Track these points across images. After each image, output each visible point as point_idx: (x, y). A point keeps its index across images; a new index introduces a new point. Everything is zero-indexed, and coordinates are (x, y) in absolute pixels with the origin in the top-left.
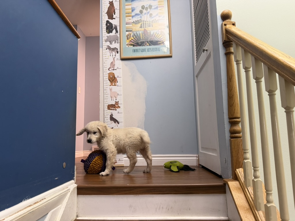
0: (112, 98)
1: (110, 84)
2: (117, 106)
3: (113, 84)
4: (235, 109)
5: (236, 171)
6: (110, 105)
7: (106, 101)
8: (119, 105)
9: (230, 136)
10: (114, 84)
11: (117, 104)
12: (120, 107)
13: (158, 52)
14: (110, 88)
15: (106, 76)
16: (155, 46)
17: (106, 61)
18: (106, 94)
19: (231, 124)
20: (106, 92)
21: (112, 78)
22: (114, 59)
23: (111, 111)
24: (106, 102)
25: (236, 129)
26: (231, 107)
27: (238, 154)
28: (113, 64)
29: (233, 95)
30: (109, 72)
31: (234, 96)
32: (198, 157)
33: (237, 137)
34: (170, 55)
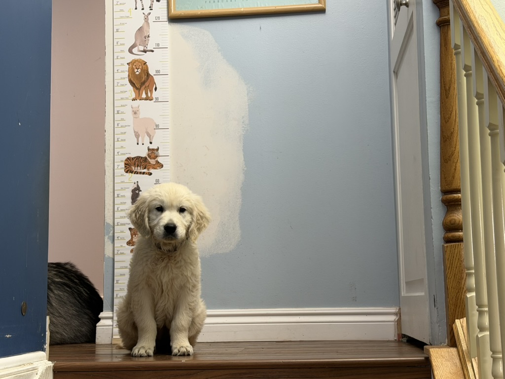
0: (137, 136)
1: (134, 96)
2: (153, 162)
3: (144, 96)
4: (455, 169)
5: (454, 325)
6: (132, 158)
7: (122, 147)
8: (160, 159)
9: (444, 238)
10: (147, 94)
11: (153, 156)
12: (162, 166)
14: (133, 106)
15: (122, 72)
17: (123, 24)
18: (122, 126)
19: (447, 206)
20: (122, 120)
21: (139, 77)
22: (146, 19)
23: (134, 178)
24: (122, 151)
25: (456, 218)
26: (447, 163)
27: (459, 283)
28: (142, 35)
29: (452, 133)
30: (130, 58)
31: (455, 135)
32: (399, 314)
33: (460, 240)
34: (320, 5)
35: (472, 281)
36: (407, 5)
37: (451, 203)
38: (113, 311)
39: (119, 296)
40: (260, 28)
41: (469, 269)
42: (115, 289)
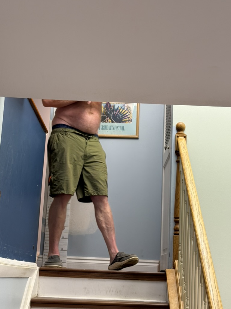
4: (179, 211)
5: (175, 262)
9: (174, 233)
13: (121, 131)
16: (119, 123)
25: (178, 227)
26: (176, 208)
27: (177, 248)
32: (159, 263)
33: (178, 234)
34: (137, 136)
35: (180, 248)
36: (168, 148)
37: (177, 222)
38: (43, 255)
39: (46, 249)
40: (112, 143)
41: (180, 244)
42: (45, 246)
